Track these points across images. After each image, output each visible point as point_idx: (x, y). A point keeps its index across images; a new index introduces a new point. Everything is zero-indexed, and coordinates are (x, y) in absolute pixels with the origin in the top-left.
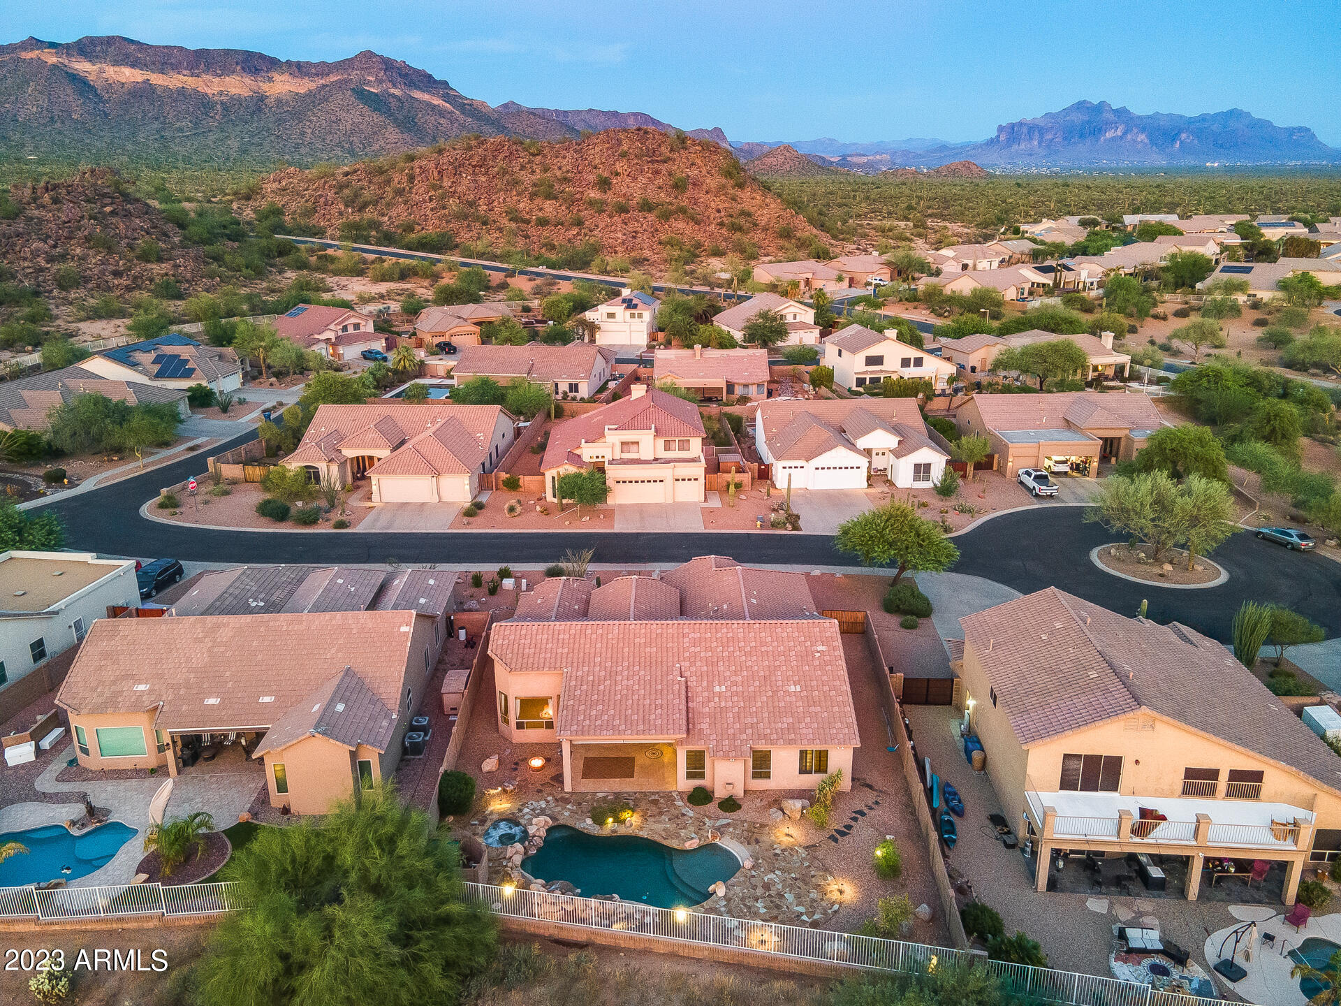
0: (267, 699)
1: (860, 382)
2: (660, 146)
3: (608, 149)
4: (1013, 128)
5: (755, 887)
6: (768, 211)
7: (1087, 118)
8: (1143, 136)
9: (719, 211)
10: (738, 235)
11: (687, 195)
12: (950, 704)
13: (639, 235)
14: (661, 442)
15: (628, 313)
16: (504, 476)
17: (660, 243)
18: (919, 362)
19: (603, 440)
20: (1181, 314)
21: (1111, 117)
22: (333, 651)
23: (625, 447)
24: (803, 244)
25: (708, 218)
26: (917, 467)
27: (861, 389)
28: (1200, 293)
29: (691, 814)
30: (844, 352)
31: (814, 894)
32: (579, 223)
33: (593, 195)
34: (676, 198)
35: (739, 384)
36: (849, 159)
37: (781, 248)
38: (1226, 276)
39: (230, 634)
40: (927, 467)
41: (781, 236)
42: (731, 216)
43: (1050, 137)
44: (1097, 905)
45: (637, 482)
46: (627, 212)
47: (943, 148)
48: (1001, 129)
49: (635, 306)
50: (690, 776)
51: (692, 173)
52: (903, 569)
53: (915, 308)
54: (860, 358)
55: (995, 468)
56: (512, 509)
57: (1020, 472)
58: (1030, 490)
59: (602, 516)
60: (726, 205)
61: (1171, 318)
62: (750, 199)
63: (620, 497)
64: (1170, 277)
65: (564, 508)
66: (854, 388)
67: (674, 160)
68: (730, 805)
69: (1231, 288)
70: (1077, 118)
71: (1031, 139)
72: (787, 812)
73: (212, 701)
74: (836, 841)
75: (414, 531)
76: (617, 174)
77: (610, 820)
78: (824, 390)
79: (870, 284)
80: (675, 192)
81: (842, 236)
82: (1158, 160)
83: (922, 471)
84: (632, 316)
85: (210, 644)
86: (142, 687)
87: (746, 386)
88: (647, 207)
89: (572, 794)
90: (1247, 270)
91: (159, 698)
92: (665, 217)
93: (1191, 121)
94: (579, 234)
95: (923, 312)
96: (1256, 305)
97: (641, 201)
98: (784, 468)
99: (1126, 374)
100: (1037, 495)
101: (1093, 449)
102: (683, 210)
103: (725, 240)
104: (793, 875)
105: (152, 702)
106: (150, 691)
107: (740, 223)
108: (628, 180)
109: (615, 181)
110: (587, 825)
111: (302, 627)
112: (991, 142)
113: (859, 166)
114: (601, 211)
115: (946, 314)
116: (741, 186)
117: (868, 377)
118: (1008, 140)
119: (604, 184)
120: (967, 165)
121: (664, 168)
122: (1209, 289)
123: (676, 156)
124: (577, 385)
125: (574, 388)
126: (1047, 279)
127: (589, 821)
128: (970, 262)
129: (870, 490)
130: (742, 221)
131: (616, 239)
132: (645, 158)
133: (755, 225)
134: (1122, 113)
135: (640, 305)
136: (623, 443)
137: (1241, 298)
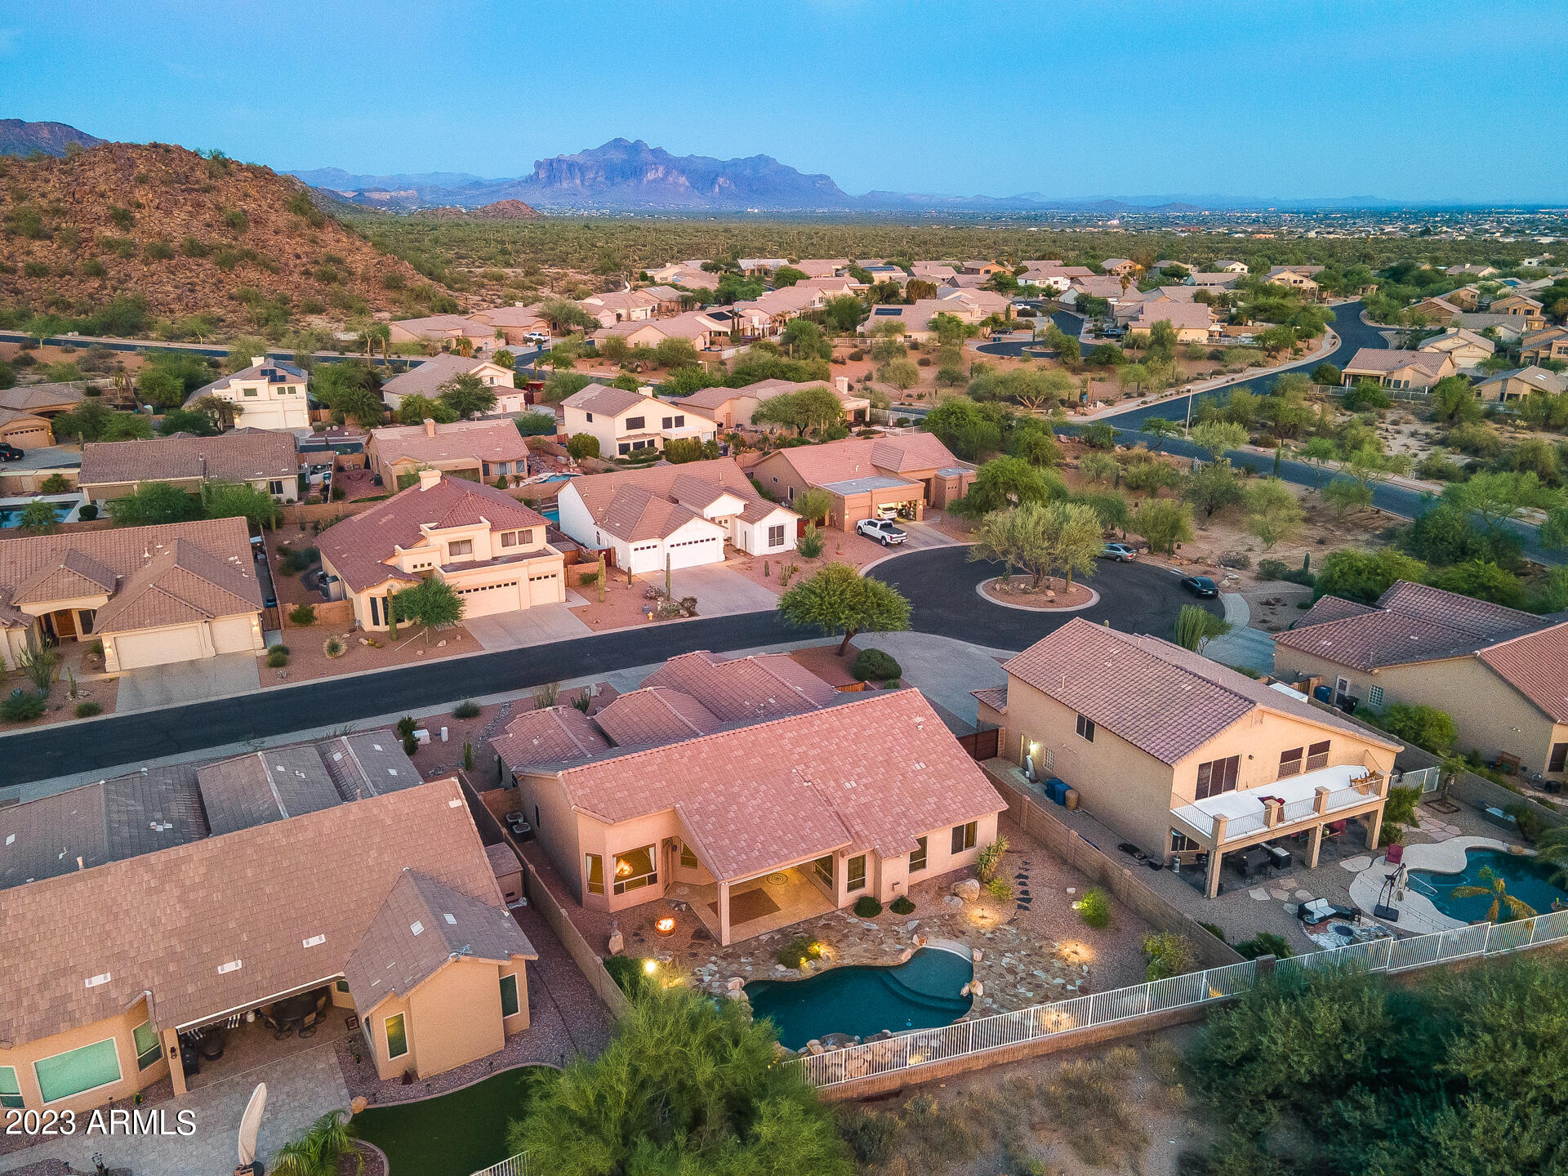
0: (314, 941)
1: (624, 449)
2: (192, 169)
3: (116, 170)
4: (551, 165)
5: (1001, 976)
6: (362, 259)
7: (625, 157)
8: (684, 179)
9: (298, 257)
10: (335, 286)
11: (249, 235)
12: (996, 755)
13: (198, 288)
14: (498, 536)
15: (274, 388)
16: (292, 607)
17: (231, 298)
18: (680, 421)
19: (423, 543)
20: (856, 357)
21: (651, 158)
22: (373, 853)
23: (455, 549)
24: (420, 296)
25: (286, 265)
26: (771, 530)
27: (626, 457)
28: (862, 335)
29: (874, 927)
30: (594, 416)
31: (1057, 964)
32: (99, 272)
33: (109, 234)
34: (235, 239)
35: (493, 462)
36: (366, 194)
37: (394, 302)
38: (884, 319)
39: (202, 870)
40: (781, 529)
41: (388, 287)
42: (316, 262)
43: (592, 176)
44: (1258, 894)
45: (483, 589)
46: (171, 257)
47: (477, 184)
48: (538, 165)
49: (283, 379)
50: (851, 888)
51: (250, 206)
52: (849, 635)
53: (601, 364)
54: (620, 421)
55: (827, 523)
56: (334, 648)
57: (861, 523)
58: (878, 541)
59: (459, 638)
60: (306, 249)
61: (847, 361)
62: (333, 242)
63: (474, 609)
64: (833, 321)
65: (399, 636)
66: (618, 456)
67: (219, 191)
68: (902, 906)
69: (891, 330)
70: (617, 156)
71: (573, 178)
72: (965, 896)
73: (230, 967)
74: (1026, 908)
75: (213, 699)
76: (139, 206)
77: (803, 959)
78: (591, 461)
79: (531, 340)
80: (232, 232)
81: (457, 286)
82: (699, 203)
83: (777, 534)
84: (281, 391)
85: (176, 892)
86: (98, 980)
87: (503, 464)
88: (197, 250)
89: (733, 946)
90: (898, 312)
91: (138, 987)
92: (227, 263)
93: (724, 165)
94: (103, 287)
95: (613, 368)
96: (915, 346)
97: (187, 244)
98: (636, 549)
99: (867, 419)
100: (887, 545)
101: (916, 492)
102: (250, 256)
103: (318, 292)
104: (1023, 953)
105: (131, 996)
106: (117, 981)
107: (331, 272)
108: (158, 214)
109: (138, 216)
110: (780, 972)
111: (310, 834)
112: (531, 180)
113: (382, 203)
114: (129, 256)
115: (639, 370)
116: (318, 224)
117: (631, 442)
118: (549, 177)
119: (122, 219)
120: (516, 205)
121: (206, 199)
122: (872, 332)
123: (219, 183)
124: (279, 484)
125: (277, 487)
126: (724, 327)
127: (781, 968)
128: (623, 312)
129: (729, 563)
130: (332, 268)
131: (167, 294)
132: (176, 185)
133: (351, 273)
134: (658, 153)
135: (289, 377)
136: (451, 544)
137: (900, 339)
